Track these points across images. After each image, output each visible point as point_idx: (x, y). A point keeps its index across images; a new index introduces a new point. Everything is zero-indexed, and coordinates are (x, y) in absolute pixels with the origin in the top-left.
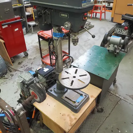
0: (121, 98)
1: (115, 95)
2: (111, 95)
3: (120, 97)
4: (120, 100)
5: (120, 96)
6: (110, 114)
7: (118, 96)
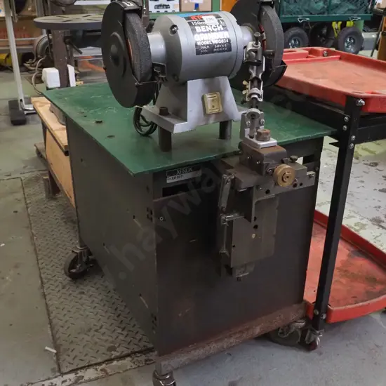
0: (66, 377)
1: (99, 364)
2: (111, 349)
3: (72, 376)
4: (59, 365)
5: (76, 382)
6: (44, 296)
7: (80, 373)
